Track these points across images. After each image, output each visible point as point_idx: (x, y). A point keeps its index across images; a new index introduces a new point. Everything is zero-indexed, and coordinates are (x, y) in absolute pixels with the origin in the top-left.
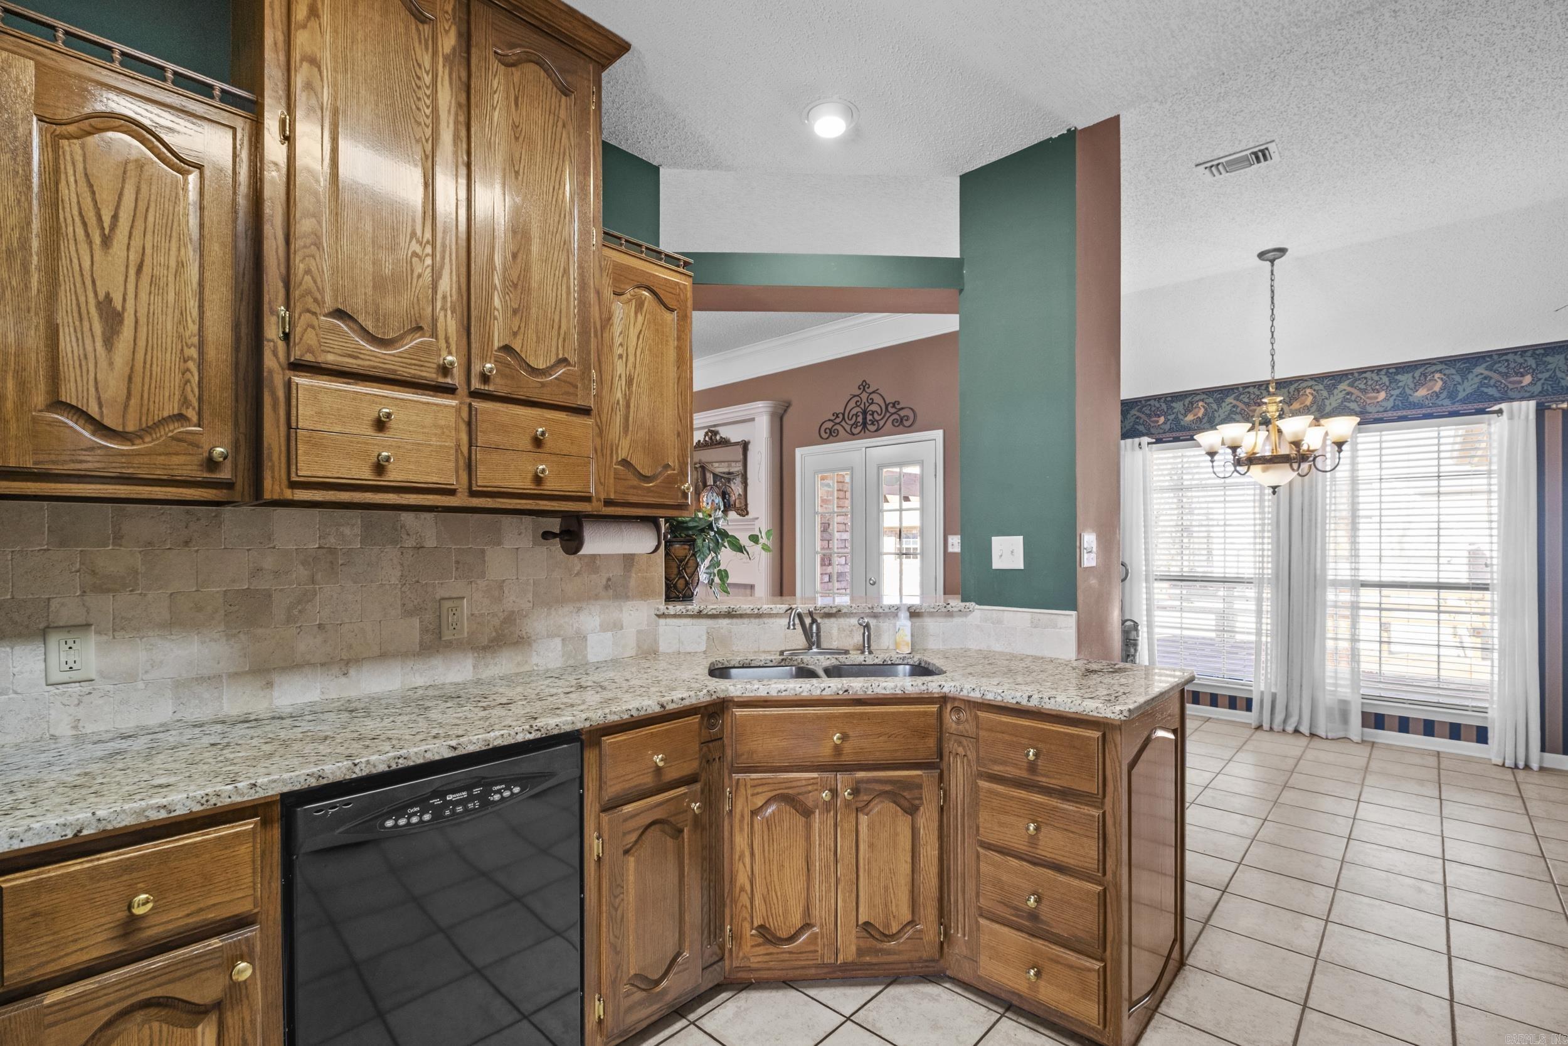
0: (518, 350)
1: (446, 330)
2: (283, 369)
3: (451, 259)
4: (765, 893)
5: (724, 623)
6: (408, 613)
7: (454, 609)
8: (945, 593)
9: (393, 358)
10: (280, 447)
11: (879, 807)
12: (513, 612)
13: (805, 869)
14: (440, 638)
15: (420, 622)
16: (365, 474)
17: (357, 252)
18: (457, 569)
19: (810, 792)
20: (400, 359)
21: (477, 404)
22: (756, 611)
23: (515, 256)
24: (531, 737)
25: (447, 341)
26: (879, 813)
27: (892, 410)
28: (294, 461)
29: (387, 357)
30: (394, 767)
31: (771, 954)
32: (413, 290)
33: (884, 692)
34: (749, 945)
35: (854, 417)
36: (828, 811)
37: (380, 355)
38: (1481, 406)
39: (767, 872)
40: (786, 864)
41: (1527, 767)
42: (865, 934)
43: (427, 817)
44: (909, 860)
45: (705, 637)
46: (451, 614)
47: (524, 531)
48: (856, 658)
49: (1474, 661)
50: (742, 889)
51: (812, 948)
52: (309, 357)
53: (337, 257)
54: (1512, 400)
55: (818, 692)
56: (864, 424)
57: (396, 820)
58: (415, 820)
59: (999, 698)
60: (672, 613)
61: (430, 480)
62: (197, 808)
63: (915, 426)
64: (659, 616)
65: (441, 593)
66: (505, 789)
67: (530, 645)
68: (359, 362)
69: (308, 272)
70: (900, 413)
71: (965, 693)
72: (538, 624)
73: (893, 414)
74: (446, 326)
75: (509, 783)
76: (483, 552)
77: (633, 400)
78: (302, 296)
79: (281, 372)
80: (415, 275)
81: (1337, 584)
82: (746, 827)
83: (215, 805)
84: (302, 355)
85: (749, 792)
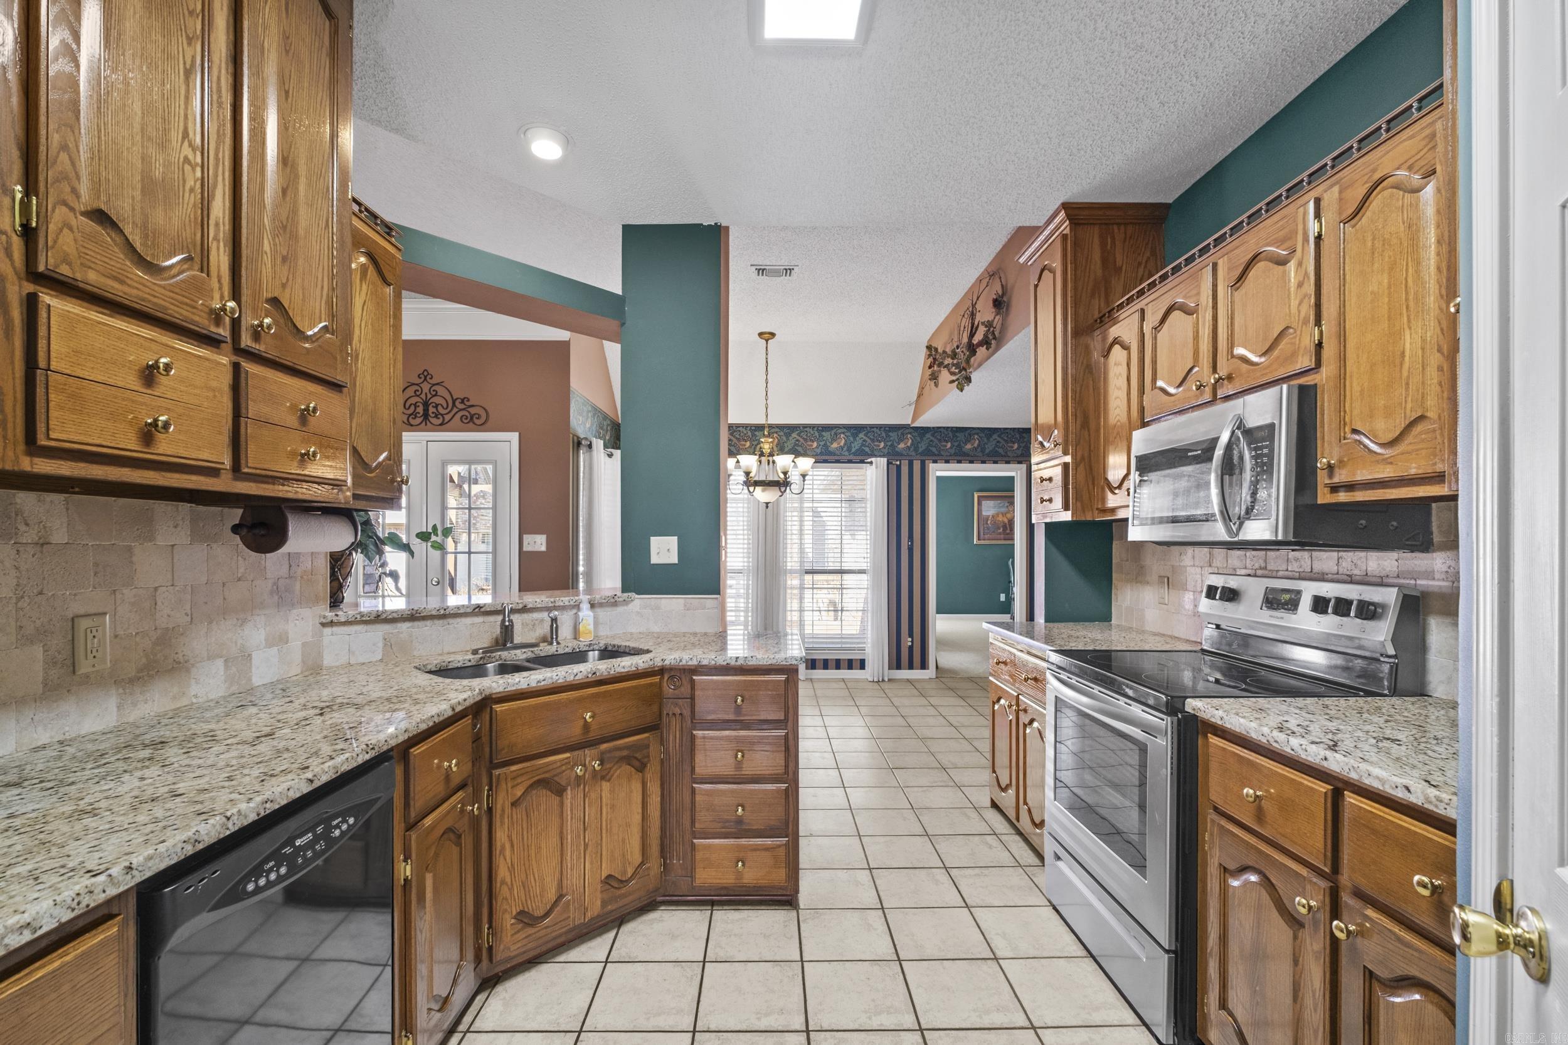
0: (286, 306)
1: (219, 266)
2: (20, 278)
3: (224, 179)
4: (524, 879)
5: (404, 626)
6: (26, 640)
7: (94, 630)
8: (520, 591)
9: (163, 291)
10: (15, 392)
11: (618, 772)
12: (167, 629)
13: (559, 845)
14: (74, 672)
15: (45, 651)
16: (129, 443)
17: (124, 138)
18: (96, 574)
19: (564, 771)
20: (172, 294)
21: (248, 366)
22: (442, 612)
23: (284, 191)
24: (367, 757)
25: (219, 281)
26: (618, 776)
27: (462, 406)
28: (44, 417)
29: (156, 288)
30: (263, 814)
31: (530, 935)
32: (185, 206)
33: (623, 670)
34: (509, 934)
35: (413, 408)
36: (579, 785)
37: (149, 284)
38: (862, 458)
39: (526, 858)
40: (543, 845)
41: (883, 680)
42: (608, 887)
43: (283, 870)
44: (640, 810)
45: (381, 645)
46: (90, 636)
47: (181, 523)
48: (546, 650)
49: (829, 623)
50: (503, 882)
51: (565, 916)
52: (65, 270)
53: (99, 138)
54: (876, 456)
55: (572, 678)
56: (426, 416)
57: (256, 881)
58: (273, 876)
59: (713, 662)
60: (343, 620)
61: (201, 457)
62: (67, 916)
63: (487, 425)
64: (323, 625)
65: (76, 608)
66: (342, 822)
67: (188, 670)
68: (126, 289)
69: (64, 147)
70: (469, 409)
71: (684, 662)
72: (196, 644)
73: (461, 410)
74: (219, 262)
75: (344, 815)
76: (129, 549)
77: (358, 378)
78: (57, 180)
79: (17, 282)
80: (187, 188)
81: (792, 572)
82: (506, 820)
83: (88, 906)
84: (57, 266)
85: (510, 785)
